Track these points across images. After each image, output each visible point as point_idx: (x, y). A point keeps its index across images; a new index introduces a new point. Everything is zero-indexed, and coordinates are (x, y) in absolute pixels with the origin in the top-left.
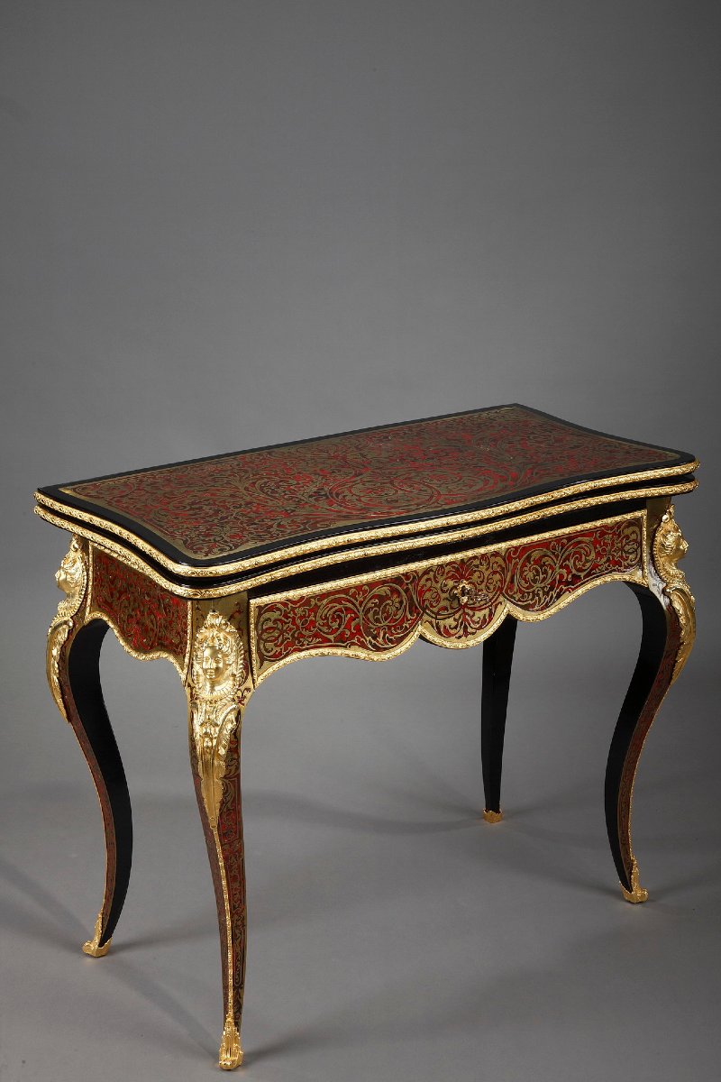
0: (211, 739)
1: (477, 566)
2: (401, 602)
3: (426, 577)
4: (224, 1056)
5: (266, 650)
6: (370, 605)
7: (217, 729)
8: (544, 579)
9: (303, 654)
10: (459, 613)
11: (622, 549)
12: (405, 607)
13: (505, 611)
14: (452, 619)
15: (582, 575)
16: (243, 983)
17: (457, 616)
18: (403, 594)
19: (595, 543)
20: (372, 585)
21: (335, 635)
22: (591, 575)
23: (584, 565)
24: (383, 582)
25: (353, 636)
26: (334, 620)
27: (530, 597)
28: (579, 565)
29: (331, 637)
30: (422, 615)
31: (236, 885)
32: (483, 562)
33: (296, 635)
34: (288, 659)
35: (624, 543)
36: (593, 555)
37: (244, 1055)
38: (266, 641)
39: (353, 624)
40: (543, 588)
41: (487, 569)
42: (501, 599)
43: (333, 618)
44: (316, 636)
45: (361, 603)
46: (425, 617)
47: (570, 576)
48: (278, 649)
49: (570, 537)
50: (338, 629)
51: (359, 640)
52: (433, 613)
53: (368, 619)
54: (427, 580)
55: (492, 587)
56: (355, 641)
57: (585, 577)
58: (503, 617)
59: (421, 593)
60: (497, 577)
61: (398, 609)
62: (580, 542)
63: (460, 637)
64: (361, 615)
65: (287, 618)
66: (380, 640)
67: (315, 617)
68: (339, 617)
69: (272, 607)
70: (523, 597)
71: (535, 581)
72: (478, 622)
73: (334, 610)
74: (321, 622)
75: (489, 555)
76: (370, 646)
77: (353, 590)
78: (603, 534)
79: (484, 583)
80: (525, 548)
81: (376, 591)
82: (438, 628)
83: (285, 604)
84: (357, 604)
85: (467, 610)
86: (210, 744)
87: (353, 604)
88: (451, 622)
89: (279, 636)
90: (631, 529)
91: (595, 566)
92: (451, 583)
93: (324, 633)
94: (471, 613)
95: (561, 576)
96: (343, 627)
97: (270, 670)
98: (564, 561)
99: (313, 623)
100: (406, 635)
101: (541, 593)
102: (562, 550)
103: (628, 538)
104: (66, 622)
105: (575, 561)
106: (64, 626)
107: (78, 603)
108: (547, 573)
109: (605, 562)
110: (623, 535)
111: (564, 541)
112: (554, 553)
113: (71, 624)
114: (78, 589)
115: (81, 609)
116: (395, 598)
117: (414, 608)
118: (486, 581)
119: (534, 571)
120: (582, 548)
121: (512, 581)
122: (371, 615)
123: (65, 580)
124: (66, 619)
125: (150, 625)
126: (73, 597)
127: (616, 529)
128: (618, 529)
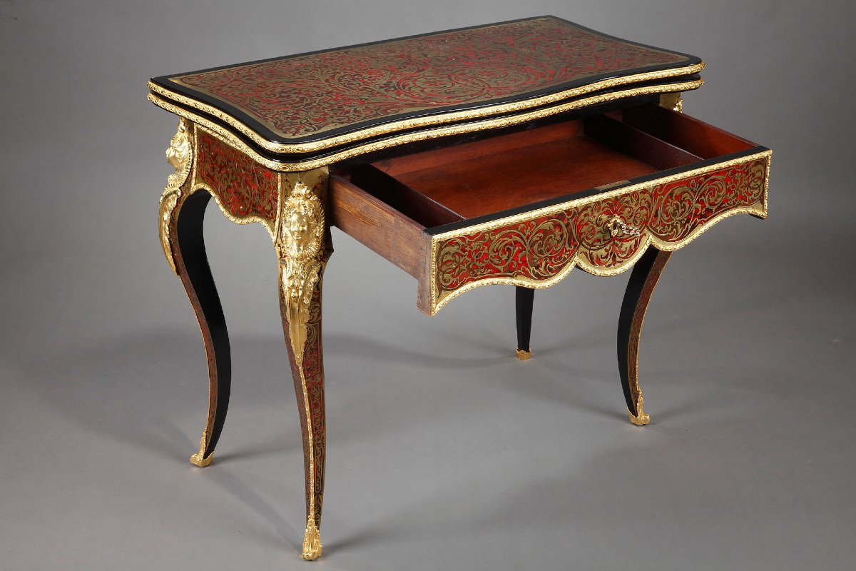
0: (297, 291)
1: (627, 202)
2: (562, 236)
3: (584, 213)
4: (306, 549)
5: (444, 280)
6: (535, 239)
7: (303, 282)
8: (683, 212)
9: (475, 284)
10: (610, 245)
11: (748, 185)
12: (565, 239)
13: (648, 242)
14: (603, 250)
15: (713, 209)
16: (322, 490)
17: (608, 247)
18: (564, 228)
19: (726, 181)
20: (538, 220)
21: (504, 266)
22: (721, 209)
23: (716, 200)
24: (549, 218)
25: (519, 266)
26: (504, 252)
27: (669, 230)
28: (712, 200)
29: (501, 268)
30: (578, 248)
31: (317, 411)
32: (634, 199)
33: (471, 267)
34: (462, 289)
35: (750, 180)
36: (724, 192)
37: (324, 548)
38: (444, 272)
39: (520, 255)
40: (680, 221)
41: (636, 205)
42: (646, 230)
43: (503, 250)
44: (488, 267)
45: (528, 238)
46: (582, 249)
47: (704, 210)
48: (455, 280)
49: (707, 176)
50: (506, 260)
51: (524, 270)
52: (588, 244)
53: (533, 251)
54: (586, 215)
55: (638, 221)
56: (521, 270)
57: (716, 210)
58: (646, 247)
59: (579, 227)
60: (644, 212)
61: (559, 242)
62: (714, 180)
63: (609, 266)
64: (527, 247)
65: (464, 251)
66: (542, 269)
67: (488, 250)
68: (509, 249)
69: (451, 242)
70: (663, 229)
71: (674, 214)
72: (625, 252)
73: (506, 242)
74: (493, 254)
75: (639, 193)
76: (532, 275)
77: (522, 226)
78: (734, 172)
79: (632, 218)
80: (669, 186)
81: (541, 226)
82: (592, 258)
83: (463, 239)
84: (524, 237)
85: (616, 242)
86: (296, 295)
87: (521, 238)
88: (602, 252)
89: (456, 268)
90: (757, 168)
91: (726, 200)
92: (605, 217)
93: (495, 264)
94: (619, 244)
95: (697, 210)
96: (511, 258)
97: (447, 298)
98: (700, 197)
99: (486, 255)
100: (564, 265)
101: (679, 225)
102: (699, 186)
103: (754, 175)
104: (175, 192)
105: (709, 196)
106: (174, 195)
107: (185, 177)
108: (684, 207)
109: (733, 198)
110: (750, 173)
111: (701, 179)
112: (692, 190)
113: (179, 194)
114: (185, 164)
115: (188, 181)
116: (557, 232)
117: (572, 240)
118: (634, 215)
119: (675, 206)
120: (716, 185)
121: (656, 216)
122: (535, 247)
123: (174, 157)
124: (175, 189)
125: (246, 195)
126: (181, 170)
127: (745, 168)
128: (747, 167)
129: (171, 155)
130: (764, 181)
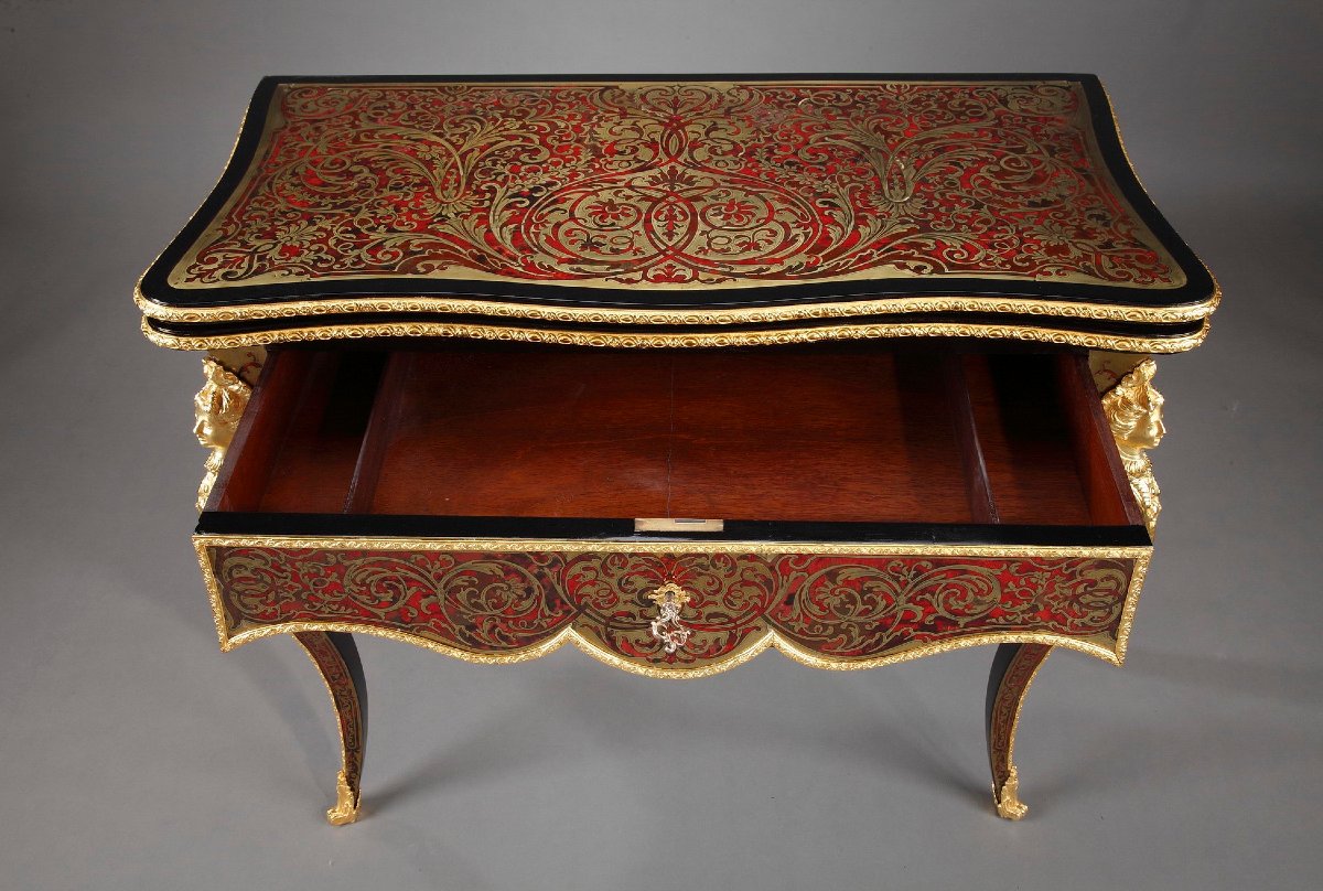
1: (702, 566)
2: (529, 591)
3: (583, 564)
5: (244, 605)
6: (458, 582)
8: (866, 612)
11: (1076, 598)
12: (538, 596)
14: (642, 632)
15: (962, 621)
18: (533, 578)
19: (1002, 579)
20: (458, 556)
21: (386, 610)
23: (968, 607)
24: (488, 556)
25: (426, 618)
26: (381, 589)
27: (829, 632)
28: (956, 605)
29: (381, 612)
30: (575, 616)
32: (720, 564)
33: (304, 596)
36: (997, 594)
38: (240, 593)
39: (424, 601)
40: (861, 625)
41: (728, 575)
42: (759, 622)
43: (379, 586)
44: (346, 603)
45: (438, 576)
46: (584, 619)
47: (931, 617)
48: (270, 609)
49: (938, 561)
50: (391, 602)
51: (437, 625)
52: (604, 617)
53: (457, 600)
54: (587, 568)
55: (739, 603)
56: (431, 624)
57: (966, 626)
58: (759, 649)
59: (573, 584)
60: (755, 591)
61: (521, 597)
62: (965, 572)
63: (656, 661)
64: (440, 592)
65: (281, 570)
66: (481, 632)
67: (341, 577)
68: (392, 587)
69: (244, 552)
70: (811, 628)
71: (843, 609)
72: (701, 648)
73: (382, 575)
74: (354, 587)
75: (735, 557)
76: (459, 638)
77: (419, 557)
78: (1027, 568)
79: (720, 595)
80: (822, 560)
81: (470, 565)
82: (610, 639)
83: (272, 552)
84: (431, 577)
87: (423, 576)
88: (641, 635)
89: (268, 592)
90: (1103, 572)
91: (999, 613)
92: (640, 580)
95: (909, 615)
96: (402, 601)
97: (254, 633)
98: (920, 593)
99: (336, 585)
101: (855, 632)
102: (915, 576)
103: (1093, 583)
105: (947, 597)
108: (873, 603)
109: (1023, 612)
110: (1079, 579)
111: (924, 564)
112: (896, 579)
116: (513, 580)
117: (558, 602)
118: (725, 590)
119: (843, 596)
120: (969, 581)
121: (789, 601)
122: (462, 596)
127: (1064, 565)
128: (1069, 566)
130: (1122, 599)
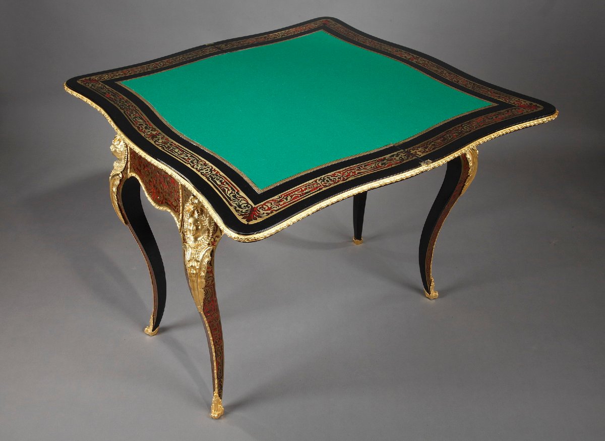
0: (196, 270)
7: (199, 263)
86: (195, 272)
104: (118, 175)
106: (118, 177)
107: (124, 165)
113: (121, 176)
114: (123, 157)
115: (126, 168)
123: (115, 151)
124: (118, 172)
125: (161, 191)
126: (121, 160)
129: (113, 150)
